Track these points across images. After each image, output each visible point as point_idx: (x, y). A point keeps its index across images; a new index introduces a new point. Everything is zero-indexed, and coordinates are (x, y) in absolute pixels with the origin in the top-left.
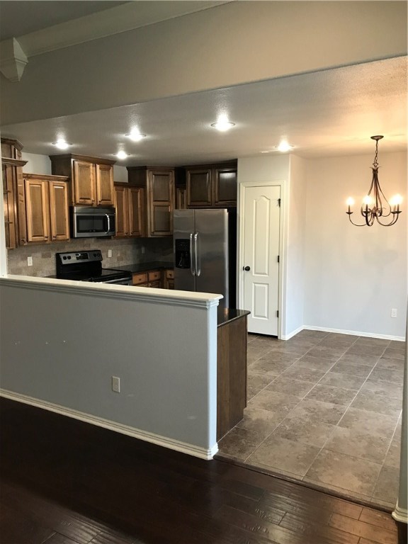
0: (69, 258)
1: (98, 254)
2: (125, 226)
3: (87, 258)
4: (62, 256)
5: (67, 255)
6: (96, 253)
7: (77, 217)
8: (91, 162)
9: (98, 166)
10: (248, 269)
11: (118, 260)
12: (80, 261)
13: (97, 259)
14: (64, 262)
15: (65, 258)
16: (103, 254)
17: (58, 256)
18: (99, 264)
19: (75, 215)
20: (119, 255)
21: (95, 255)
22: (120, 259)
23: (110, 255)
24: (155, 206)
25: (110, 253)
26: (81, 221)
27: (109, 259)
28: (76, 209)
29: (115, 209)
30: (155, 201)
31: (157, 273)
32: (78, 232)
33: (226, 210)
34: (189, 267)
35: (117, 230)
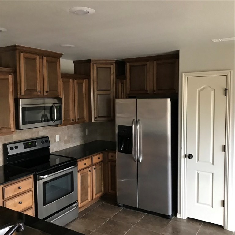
0: (16, 147)
1: (45, 140)
2: (71, 113)
3: (36, 146)
4: (9, 147)
5: (13, 146)
6: (44, 140)
7: (23, 108)
8: (38, 55)
9: (45, 59)
10: (190, 156)
11: (65, 143)
12: (28, 150)
13: (45, 145)
14: (11, 152)
15: (12, 148)
16: (51, 140)
17: (5, 146)
18: (47, 149)
19: (20, 107)
20: (66, 138)
21: (43, 142)
22: (66, 142)
23: (58, 140)
24: (98, 95)
25: (58, 137)
26: (27, 113)
27: (57, 144)
28: (21, 101)
29: (61, 98)
30: (98, 90)
31: (100, 156)
32: (23, 124)
33: (169, 100)
34: (131, 153)
35: (63, 119)
